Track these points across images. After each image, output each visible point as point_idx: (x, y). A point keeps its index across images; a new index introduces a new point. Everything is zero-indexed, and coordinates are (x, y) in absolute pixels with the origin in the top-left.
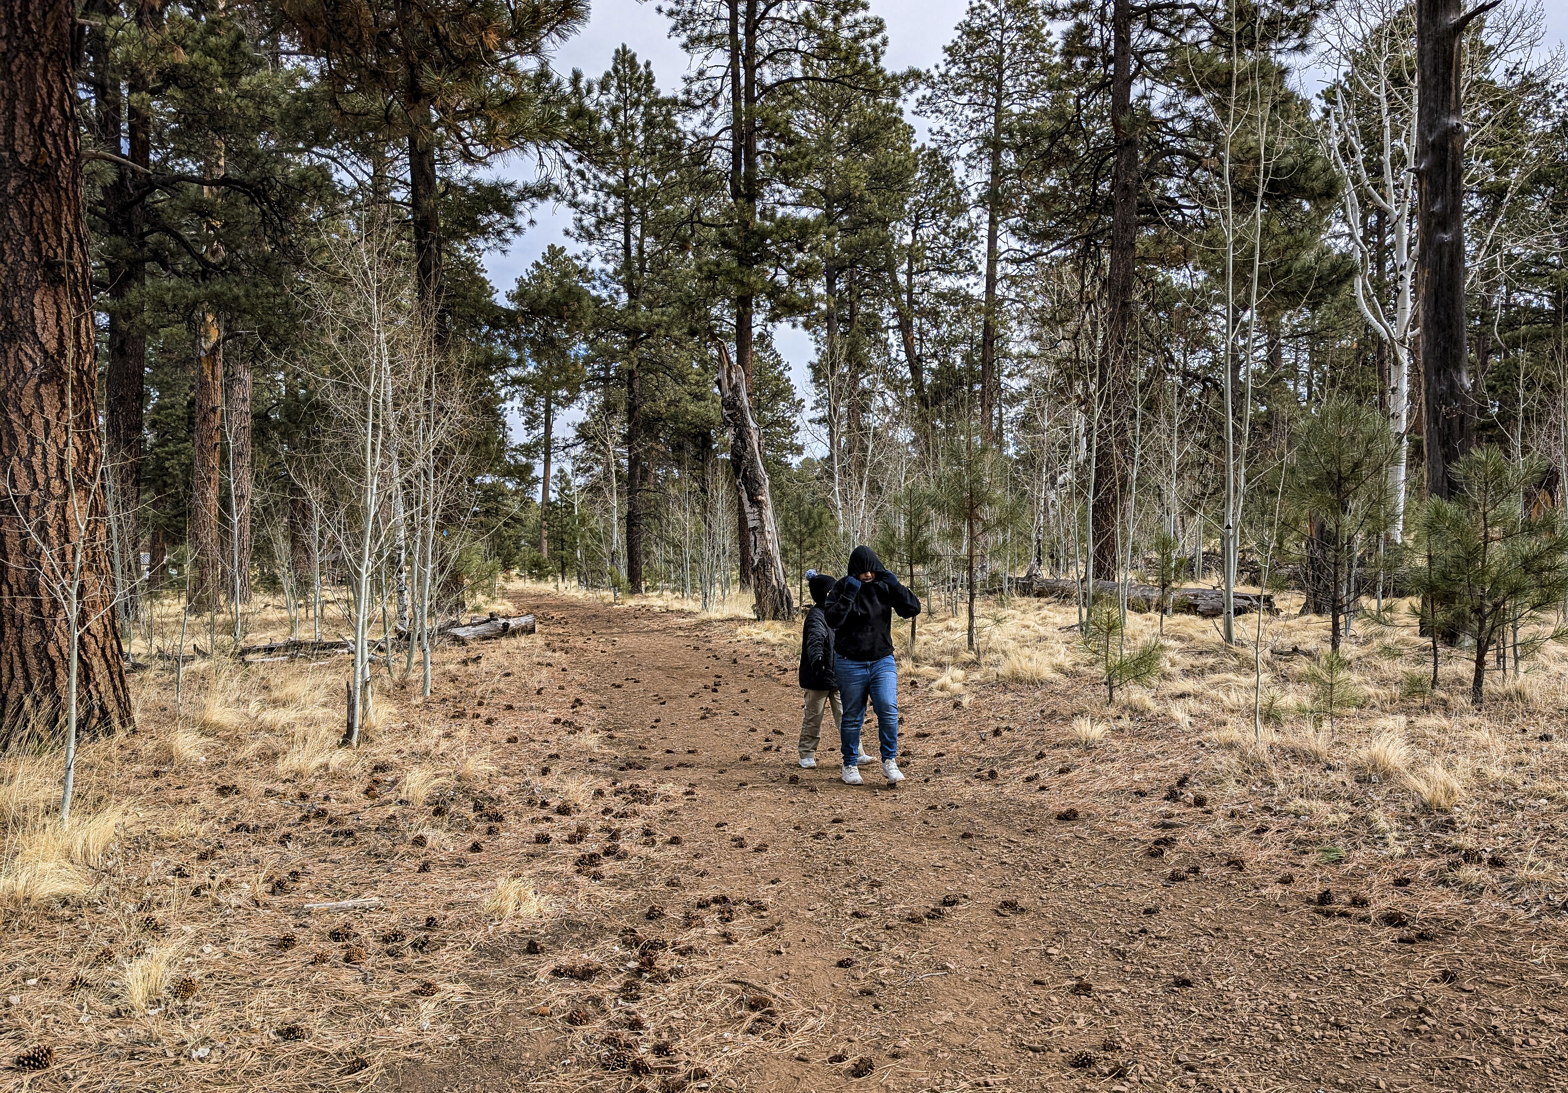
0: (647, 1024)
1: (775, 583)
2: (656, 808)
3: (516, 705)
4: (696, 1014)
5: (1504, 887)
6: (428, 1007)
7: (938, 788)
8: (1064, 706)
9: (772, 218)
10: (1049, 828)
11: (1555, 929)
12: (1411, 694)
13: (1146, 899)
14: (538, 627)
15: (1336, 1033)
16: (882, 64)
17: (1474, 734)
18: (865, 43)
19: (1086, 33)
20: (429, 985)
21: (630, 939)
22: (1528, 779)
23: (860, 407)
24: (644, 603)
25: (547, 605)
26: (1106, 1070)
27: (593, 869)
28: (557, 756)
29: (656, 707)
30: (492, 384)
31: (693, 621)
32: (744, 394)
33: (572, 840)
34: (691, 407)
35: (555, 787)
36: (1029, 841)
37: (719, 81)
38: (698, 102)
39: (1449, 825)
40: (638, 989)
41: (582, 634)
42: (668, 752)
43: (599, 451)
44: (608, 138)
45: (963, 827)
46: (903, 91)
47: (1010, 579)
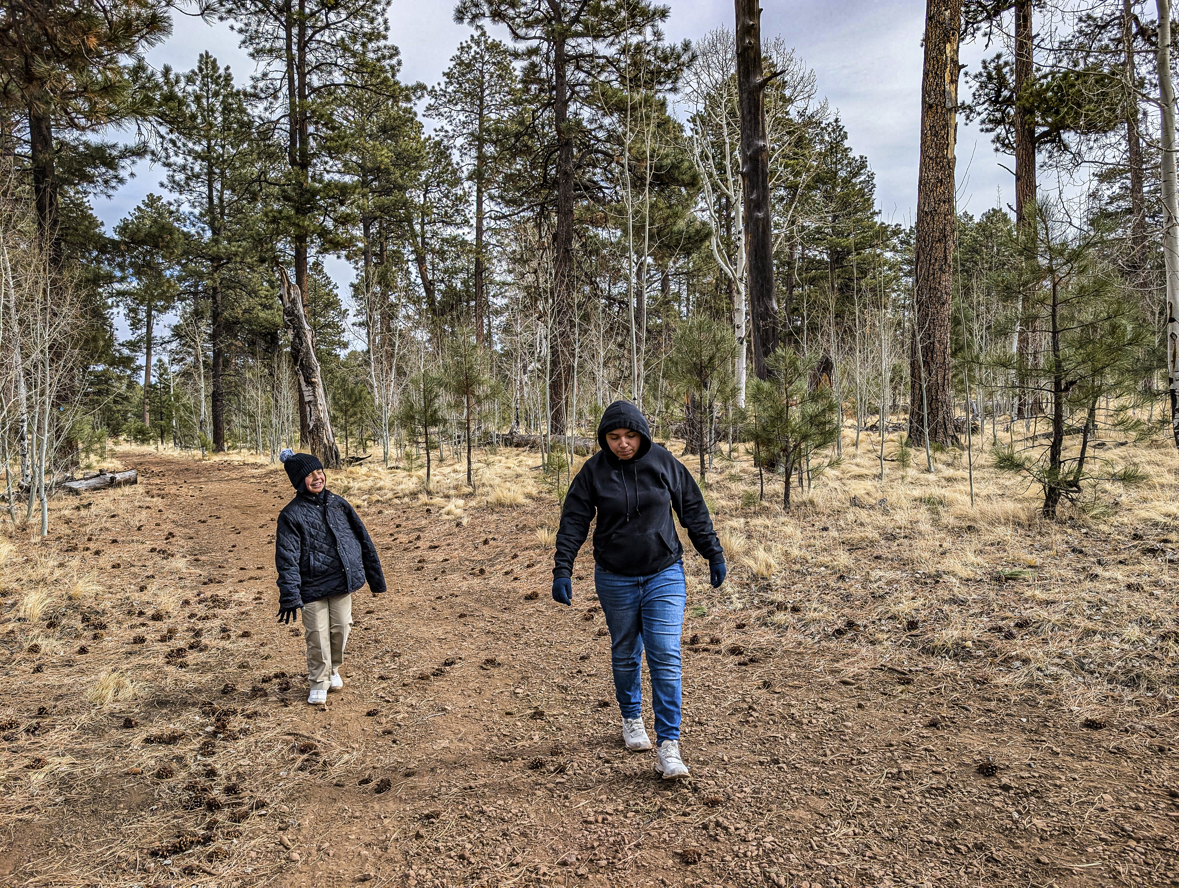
0: (220, 772)
1: (326, 441)
2: (232, 611)
3: (120, 539)
4: (258, 761)
5: (800, 624)
6: (37, 777)
7: (443, 584)
8: (531, 521)
9: (321, 181)
10: (519, 606)
11: (828, 649)
12: (747, 505)
13: (581, 650)
14: (139, 479)
15: (698, 728)
16: (399, 77)
17: (785, 528)
18: (386, 63)
19: (537, 69)
20: (39, 760)
21: (207, 710)
22: (814, 555)
23: (389, 316)
24: (226, 458)
25: (149, 462)
26: (552, 769)
27: (180, 660)
28: (153, 577)
29: (233, 536)
30: (100, 294)
31: (263, 471)
32: (300, 306)
33: (163, 639)
34: (261, 314)
35: (151, 600)
36: (506, 616)
37: (279, 82)
38: (263, 95)
39: (768, 588)
40: (214, 746)
41: (176, 484)
42: (242, 569)
43: (190, 346)
44: (193, 117)
45: (459, 610)
46: (414, 98)
47: (498, 435)
